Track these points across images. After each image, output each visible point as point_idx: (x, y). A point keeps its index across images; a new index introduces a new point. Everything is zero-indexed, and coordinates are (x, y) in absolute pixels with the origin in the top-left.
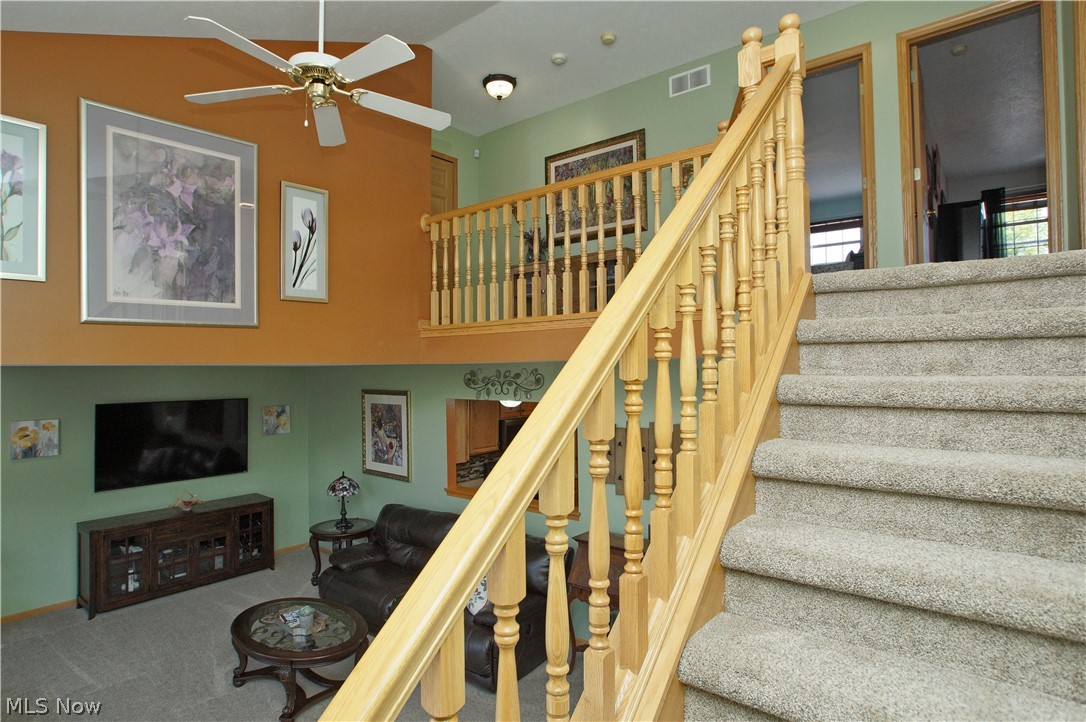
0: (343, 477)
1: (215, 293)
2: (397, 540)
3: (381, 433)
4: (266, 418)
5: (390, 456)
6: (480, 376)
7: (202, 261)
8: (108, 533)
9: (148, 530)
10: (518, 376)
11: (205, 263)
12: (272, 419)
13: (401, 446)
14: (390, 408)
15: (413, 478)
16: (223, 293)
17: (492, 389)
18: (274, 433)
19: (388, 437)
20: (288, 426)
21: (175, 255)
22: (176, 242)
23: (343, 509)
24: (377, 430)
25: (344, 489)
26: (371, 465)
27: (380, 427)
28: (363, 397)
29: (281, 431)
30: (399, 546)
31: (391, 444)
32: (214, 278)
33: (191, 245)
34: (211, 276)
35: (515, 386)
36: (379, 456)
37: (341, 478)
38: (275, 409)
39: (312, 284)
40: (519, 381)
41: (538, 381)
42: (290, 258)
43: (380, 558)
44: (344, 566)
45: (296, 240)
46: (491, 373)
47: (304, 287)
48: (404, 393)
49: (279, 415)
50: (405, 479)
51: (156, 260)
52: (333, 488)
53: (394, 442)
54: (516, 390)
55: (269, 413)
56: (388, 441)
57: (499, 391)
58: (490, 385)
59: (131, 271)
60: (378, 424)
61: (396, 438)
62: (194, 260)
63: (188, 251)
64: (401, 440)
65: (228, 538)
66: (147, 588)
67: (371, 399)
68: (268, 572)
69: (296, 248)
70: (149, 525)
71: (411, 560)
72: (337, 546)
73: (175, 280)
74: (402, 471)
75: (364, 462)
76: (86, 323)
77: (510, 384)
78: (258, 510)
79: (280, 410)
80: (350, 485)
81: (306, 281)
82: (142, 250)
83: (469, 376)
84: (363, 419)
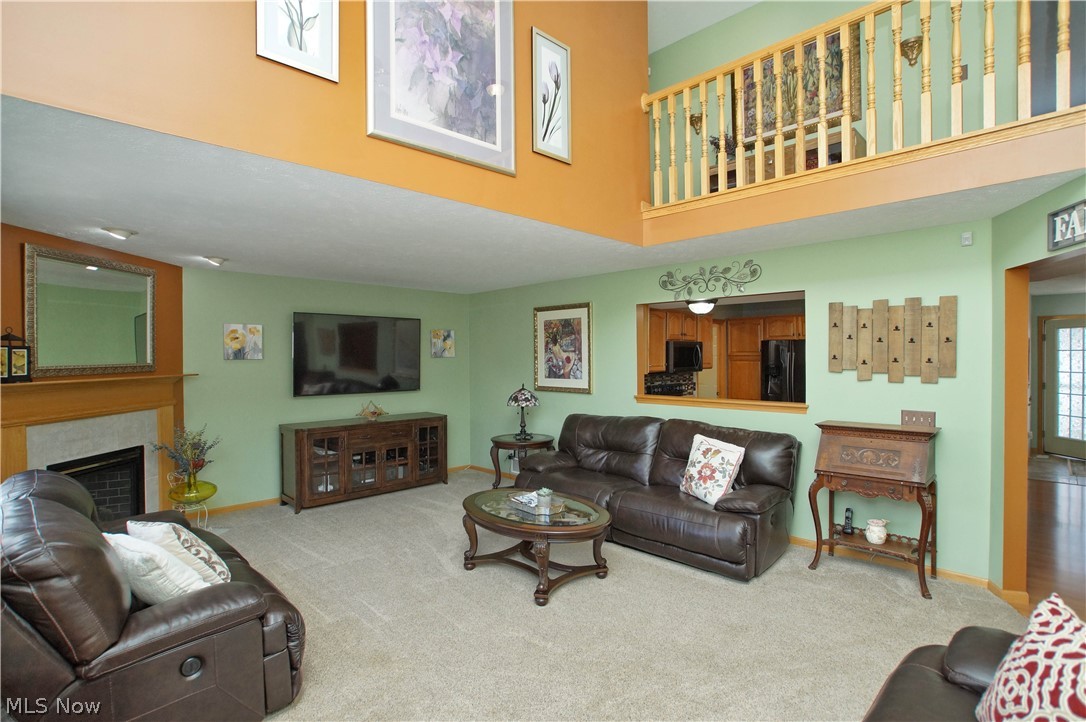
0: (523, 389)
1: (480, 130)
2: (588, 446)
3: (556, 348)
4: (434, 340)
5: (567, 370)
6: (679, 276)
7: (469, 94)
8: (311, 432)
9: (343, 434)
10: (727, 270)
11: (472, 96)
12: (439, 342)
13: (580, 360)
14: (567, 323)
15: (594, 389)
16: (486, 131)
17: (694, 288)
18: (441, 356)
19: (565, 351)
20: (453, 349)
21: (446, 83)
22: (450, 69)
23: (523, 421)
24: (551, 346)
25: (527, 400)
26: (543, 381)
27: (555, 342)
28: (535, 315)
29: (446, 354)
30: (591, 451)
31: (568, 360)
32: (479, 113)
33: (460, 74)
34: (476, 111)
35: (723, 281)
36: (553, 373)
37: (520, 391)
38: (443, 333)
39: (557, 143)
40: (728, 276)
41: (754, 273)
42: (541, 111)
43: (571, 463)
44: (541, 468)
45: (545, 92)
46: (693, 272)
47: (552, 143)
48: (587, 305)
49: (445, 340)
50: (587, 392)
51: (430, 83)
52: (516, 399)
53: (572, 356)
54: (725, 285)
55: (436, 336)
56: (565, 355)
57: (703, 288)
58: (691, 285)
59: (410, 89)
60: (553, 339)
61: (574, 351)
62: (463, 90)
63: (458, 80)
64: (580, 352)
65: (409, 449)
66: (342, 490)
67: (543, 317)
68: (443, 485)
69: (545, 102)
70: (346, 428)
71: (607, 463)
72: (523, 454)
73: (446, 108)
74: (583, 384)
75: (536, 380)
76: (371, 136)
77: (717, 280)
78: (435, 424)
79: (446, 334)
80: (532, 396)
81: (554, 136)
82: (420, 69)
83: (665, 278)
84: (536, 337)
